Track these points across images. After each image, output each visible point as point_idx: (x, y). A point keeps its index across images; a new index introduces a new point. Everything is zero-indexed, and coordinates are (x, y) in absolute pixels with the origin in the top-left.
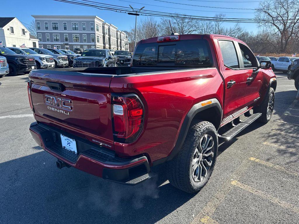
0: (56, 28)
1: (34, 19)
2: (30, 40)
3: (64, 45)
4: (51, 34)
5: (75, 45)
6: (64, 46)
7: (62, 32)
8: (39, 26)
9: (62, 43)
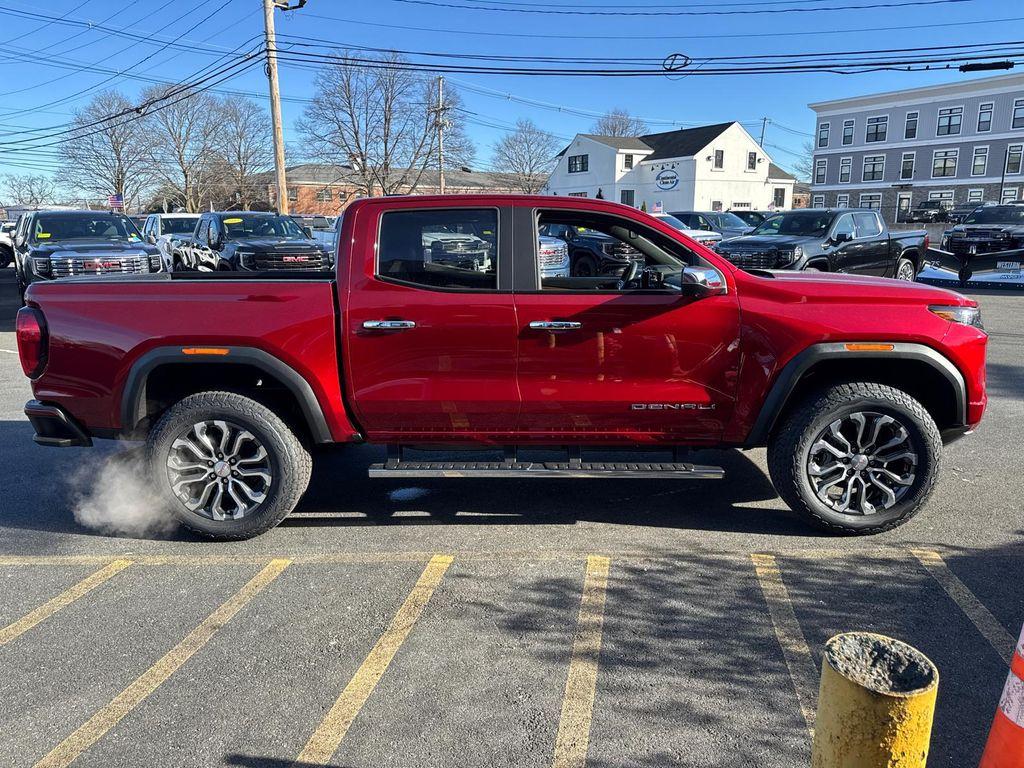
0: (877, 136)
1: (814, 115)
2: (767, 182)
3: (896, 191)
4: (858, 156)
5: (937, 188)
6: (893, 193)
7: (896, 146)
8: (824, 135)
9: (889, 185)
